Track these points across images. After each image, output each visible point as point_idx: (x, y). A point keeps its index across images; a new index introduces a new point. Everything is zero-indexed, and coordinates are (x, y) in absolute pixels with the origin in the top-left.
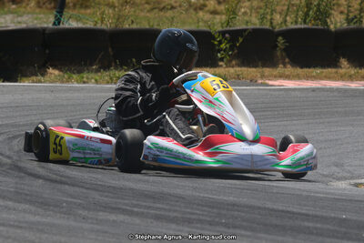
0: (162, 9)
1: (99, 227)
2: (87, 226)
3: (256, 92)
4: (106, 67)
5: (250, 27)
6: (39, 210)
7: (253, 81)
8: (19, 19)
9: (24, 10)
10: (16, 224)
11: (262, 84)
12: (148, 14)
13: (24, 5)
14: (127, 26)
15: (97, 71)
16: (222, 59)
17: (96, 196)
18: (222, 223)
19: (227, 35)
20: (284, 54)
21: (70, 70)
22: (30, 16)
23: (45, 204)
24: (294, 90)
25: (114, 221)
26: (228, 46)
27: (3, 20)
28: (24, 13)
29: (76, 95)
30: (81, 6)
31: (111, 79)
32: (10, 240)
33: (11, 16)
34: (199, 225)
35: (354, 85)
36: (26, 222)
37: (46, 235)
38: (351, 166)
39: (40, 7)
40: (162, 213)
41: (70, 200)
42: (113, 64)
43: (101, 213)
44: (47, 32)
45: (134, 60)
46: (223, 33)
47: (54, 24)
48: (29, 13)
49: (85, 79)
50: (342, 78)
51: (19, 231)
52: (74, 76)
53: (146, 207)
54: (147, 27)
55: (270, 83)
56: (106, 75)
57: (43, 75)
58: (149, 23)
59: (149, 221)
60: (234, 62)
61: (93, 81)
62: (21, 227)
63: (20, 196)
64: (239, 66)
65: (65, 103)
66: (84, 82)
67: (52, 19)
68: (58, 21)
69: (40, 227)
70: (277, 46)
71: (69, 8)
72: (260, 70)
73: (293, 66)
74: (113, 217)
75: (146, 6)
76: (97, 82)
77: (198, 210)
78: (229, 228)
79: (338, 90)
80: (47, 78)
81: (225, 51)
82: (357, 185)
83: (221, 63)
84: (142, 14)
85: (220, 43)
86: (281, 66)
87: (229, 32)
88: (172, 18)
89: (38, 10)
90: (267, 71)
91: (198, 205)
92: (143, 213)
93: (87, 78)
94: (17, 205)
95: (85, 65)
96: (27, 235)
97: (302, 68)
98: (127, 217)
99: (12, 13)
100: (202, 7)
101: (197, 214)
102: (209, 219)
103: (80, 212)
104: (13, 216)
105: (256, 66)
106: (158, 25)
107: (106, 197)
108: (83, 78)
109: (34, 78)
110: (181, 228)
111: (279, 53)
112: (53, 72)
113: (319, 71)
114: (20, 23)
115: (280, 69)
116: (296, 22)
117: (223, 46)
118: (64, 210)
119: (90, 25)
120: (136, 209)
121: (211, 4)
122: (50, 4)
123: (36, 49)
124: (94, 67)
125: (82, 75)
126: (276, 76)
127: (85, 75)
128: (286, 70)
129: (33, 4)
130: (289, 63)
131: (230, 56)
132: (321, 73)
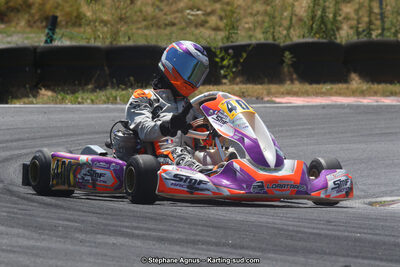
0: (159, 27)
3: (263, 110)
4: (101, 86)
5: (254, 41)
6: (34, 234)
7: (259, 99)
8: (9, 39)
9: (13, 29)
11: (268, 102)
13: (13, 24)
14: (123, 42)
15: (93, 91)
16: (225, 77)
17: (94, 219)
18: (228, 245)
19: (230, 51)
20: (292, 70)
21: (63, 91)
22: (20, 35)
23: (39, 228)
24: (303, 107)
25: (114, 244)
26: (231, 62)
28: (14, 32)
29: (71, 116)
30: (74, 25)
31: (108, 99)
34: (204, 247)
35: (366, 101)
36: (20, 247)
38: (365, 184)
39: (31, 26)
40: (165, 234)
41: (66, 223)
42: (110, 83)
43: (99, 236)
44: (38, 50)
45: (132, 78)
46: (226, 49)
47: (46, 42)
48: (18, 33)
49: (80, 100)
50: (354, 93)
51: (11, 255)
52: (68, 97)
53: (150, 230)
54: (146, 43)
55: (278, 100)
56: (102, 95)
57: (35, 96)
58: (146, 40)
60: (238, 80)
61: (89, 101)
62: (14, 252)
63: (11, 221)
64: (243, 82)
65: (59, 124)
66: (79, 103)
67: (44, 38)
68: (50, 39)
69: (35, 252)
70: (284, 62)
71: (62, 26)
72: (266, 86)
73: (300, 82)
74: (112, 240)
75: (145, 23)
76: (93, 102)
77: (203, 230)
78: (236, 249)
79: (350, 106)
80: (39, 100)
81: (228, 67)
82: (371, 204)
83: (224, 81)
84: (140, 31)
85: (223, 59)
86: (288, 82)
87: (233, 47)
88: (171, 33)
89: (28, 30)
90: (274, 88)
91: (203, 226)
92: (144, 236)
93: (82, 99)
94: (9, 230)
95: (80, 84)
96: (21, 259)
97: (311, 83)
100: (203, 24)
102: (214, 240)
103: (77, 235)
104: (5, 241)
105: (261, 84)
106: (157, 41)
107: (105, 219)
108: (77, 98)
109: (26, 100)
110: (185, 249)
111: (286, 69)
112: (46, 93)
113: (328, 87)
114: (9, 43)
115: (287, 86)
116: (304, 36)
117: (225, 63)
118: (60, 233)
119: (83, 43)
120: (136, 232)
121: (213, 20)
122: (42, 22)
123: (27, 69)
124: (90, 87)
125: (77, 95)
126: (283, 93)
127: (80, 95)
128: (294, 86)
129: (23, 23)
130: (296, 79)
131: (233, 73)
132: (332, 88)
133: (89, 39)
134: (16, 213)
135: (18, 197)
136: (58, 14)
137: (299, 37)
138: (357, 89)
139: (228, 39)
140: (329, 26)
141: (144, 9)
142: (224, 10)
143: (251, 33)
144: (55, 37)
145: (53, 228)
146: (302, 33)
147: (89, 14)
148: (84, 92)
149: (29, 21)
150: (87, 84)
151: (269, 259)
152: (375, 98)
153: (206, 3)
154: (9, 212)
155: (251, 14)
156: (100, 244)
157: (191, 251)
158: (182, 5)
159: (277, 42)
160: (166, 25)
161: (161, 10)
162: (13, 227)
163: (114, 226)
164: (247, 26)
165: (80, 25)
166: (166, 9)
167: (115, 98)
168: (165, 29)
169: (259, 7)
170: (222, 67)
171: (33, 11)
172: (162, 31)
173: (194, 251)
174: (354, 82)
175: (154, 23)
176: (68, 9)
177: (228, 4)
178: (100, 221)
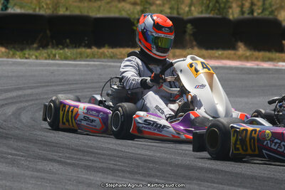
2: (28, 173)
4: (44, 45)
12: (79, 4)
14: (62, 12)
15: (37, 49)
18: (139, 173)
20: (192, 38)
21: (14, 48)
29: (19, 68)
31: (49, 56)
35: (249, 65)
40: (91, 164)
42: (50, 44)
45: (68, 41)
47: (2, 10)
49: (27, 56)
50: (240, 58)
52: (18, 53)
56: (44, 52)
58: (80, 11)
61: (34, 57)
65: (10, 74)
66: (26, 58)
68: (5, 7)
70: (185, 32)
73: (199, 48)
76: (37, 58)
77: (121, 162)
78: (145, 177)
79: (237, 68)
84: (75, 4)
88: (100, 7)
90: (178, 52)
93: (29, 54)
95: (27, 44)
97: (207, 49)
101: (119, 165)
106: (88, 12)
107: (44, 150)
108: (25, 54)
111: (187, 37)
113: (220, 52)
116: (202, 12)
119: (30, 12)
120: (69, 161)
124: (35, 45)
125: (24, 52)
127: (27, 52)
130: (196, 46)
132: (223, 54)
133: (35, 9)
137: (199, 13)
138: (243, 55)
140: (222, 5)
143: (161, 8)
144: (9, 6)
146: (200, 10)
148: (30, 49)
150: (33, 43)
152: (256, 62)
157: (111, 177)
159: (181, 16)
164: (158, 2)
167: (55, 56)
168: (95, 2)
173: (113, 177)
174: (240, 49)
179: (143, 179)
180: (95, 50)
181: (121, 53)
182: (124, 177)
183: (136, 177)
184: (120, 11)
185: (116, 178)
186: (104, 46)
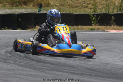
0: (73, 8)
1: (53, 76)
3: (104, 34)
5: (103, 13)
6: (34, 71)
7: (103, 31)
8: (27, 10)
10: (26, 75)
11: (106, 31)
12: (69, 9)
13: (29, 6)
14: (62, 12)
16: (93, 23)
17: (52, 66)
18: (93, 75)
19: (95, 15)
20: (114, 22)
22: (30, 9)
23: (35, 69)
24: (117, 33)
25: (58, 74)
26: (95, 19)
27: (22, 11)
28: (29, 8)
30: (47, 6)
32: (24, 80)
33: (24, 9)
34: (86, 76)
36: (29, 74)
37: (36, 78)
39: (34, 7)
41: (43, 67)
43: (54, 72)
44: (36, 14)
46: (94, 15)
47: (38, 11)
48: (30, 8)
51: (27, 77)
53: (69, 70)
54: (69, 13)
55: (109, 31)
57: (35, 28)
58: (69, 11)
59: (69, 74)
60: (97, 24)
62: (28, 76)
63: (27, 66)
64: (99, 25)
67: (38, 10)
68: (40, 11)
69: (34, 76)
70: (111, 19)
71: (43, 7)
72: (106, 27)
73: (116, 26)
74: (57, 73)
75: (69, 6)
78: (96, 76)
81: (94, 20)
83: (93, 25)
84: (67, 9)
85: (93, 18)
87: (96, 14)
88: (77, 10)
89: (33, 8)
90: (108, 27)
92: (67, 72)
96: (29, 78)
97: (120, 26)
98: (62, 73)
99: (25, 8)
100: (87, 7)
102: (89, 74)
103: (47, 71)
105: (104, 26)
106: (72, 12)
107: (56, 66)
109: (32, 29)
110: (80, 76)
111: (112, 22)
112: (38, 27)
114: (27, 11)
115: (112, 27)
116: (117, 12)
117: (93, 19)
118: (42, 70)
120: (65, 71)
121: (90, 6)
122: (37, 5)
123: (33, 20)
126: (111, 29)
128: (114, 27)
129: (31, 6)
130: (115, 25)
131: (96, 22)
134: (28, 64)
135: (29, 59)
136: (42, 3)
139: (94, 12)
141: (69, 2)
142: (93, 3)
143: (102, 10)
145: (40, 69)
146: (117, 10)
147: (52, 3)
149: (33, 5)
151: (106, 80)
153: (88, 1)
154: (26, 63)
155: (101, 4)
156: (54, 74)
157: (82, 77)
158: (80, 1)
159: (109, 13)
160: (75, 7)
161: (74, 2)
162: (27, 68)
163: (58, 68)
164: (100, 8)
165: (49, 7)
166: (75, 2)
168: (75, 8)
169: (104, 2)
170: (92, 20)
171: (35, 2)
172: (74, 9)
173: (83, 77)
175: (72, 6)
176: (45, 2)
177: (94, 1)
178: (54, 67)
179: (95, 77)
180: (75, 27)
181: (85, 28)
182: (87, 77)
183: (92, 77)
184: (85, 12)
185: (84, 77)
186: (79, 25)
